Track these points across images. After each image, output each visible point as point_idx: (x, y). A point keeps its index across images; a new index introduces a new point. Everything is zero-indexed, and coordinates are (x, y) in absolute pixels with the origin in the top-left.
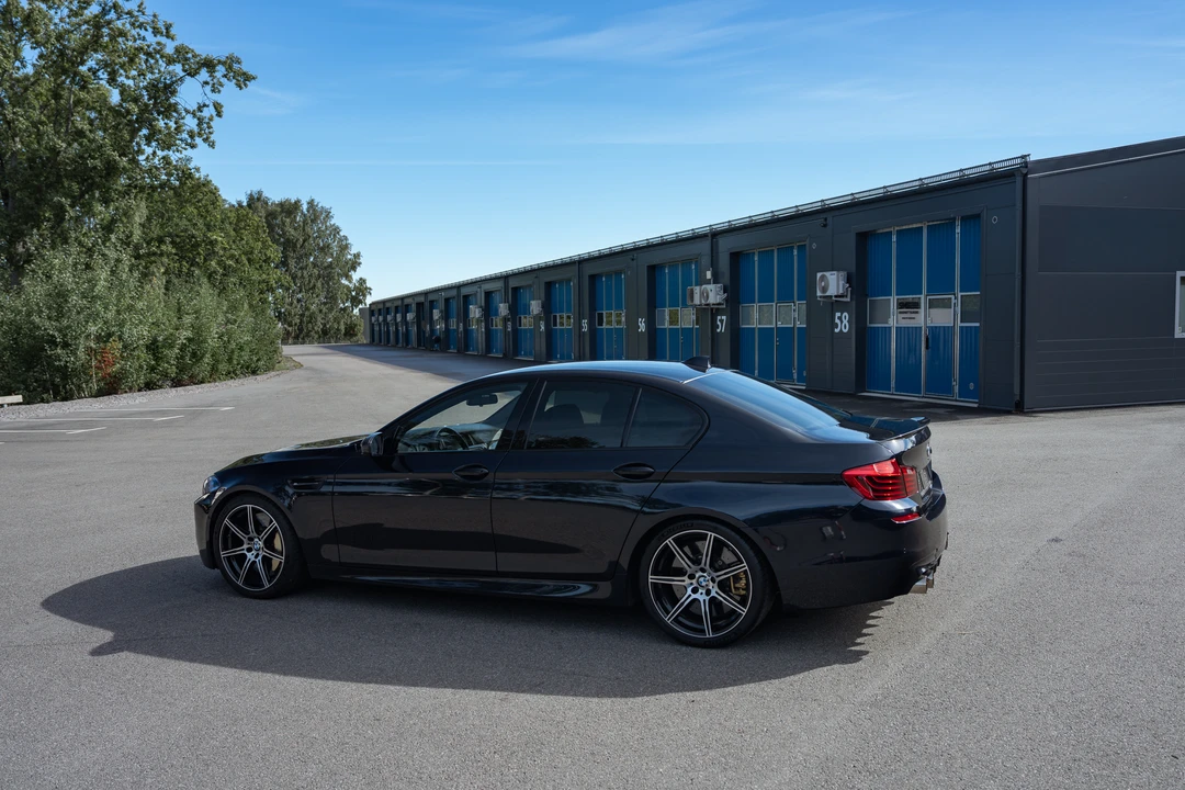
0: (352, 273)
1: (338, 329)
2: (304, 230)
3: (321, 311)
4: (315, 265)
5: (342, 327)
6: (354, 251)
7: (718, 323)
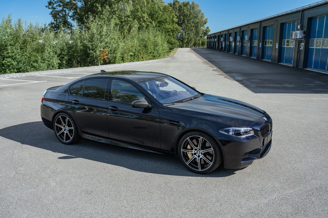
0: (205, 25)
1: (199, 43)
2: (190, 11)
3: (194, 37)
4: (193, 22)
5: (201, 42)
6: (205, 18)
7: (301, 46)
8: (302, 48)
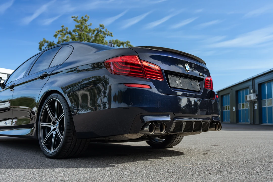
7: (255, 106)
8: (256, 108)
